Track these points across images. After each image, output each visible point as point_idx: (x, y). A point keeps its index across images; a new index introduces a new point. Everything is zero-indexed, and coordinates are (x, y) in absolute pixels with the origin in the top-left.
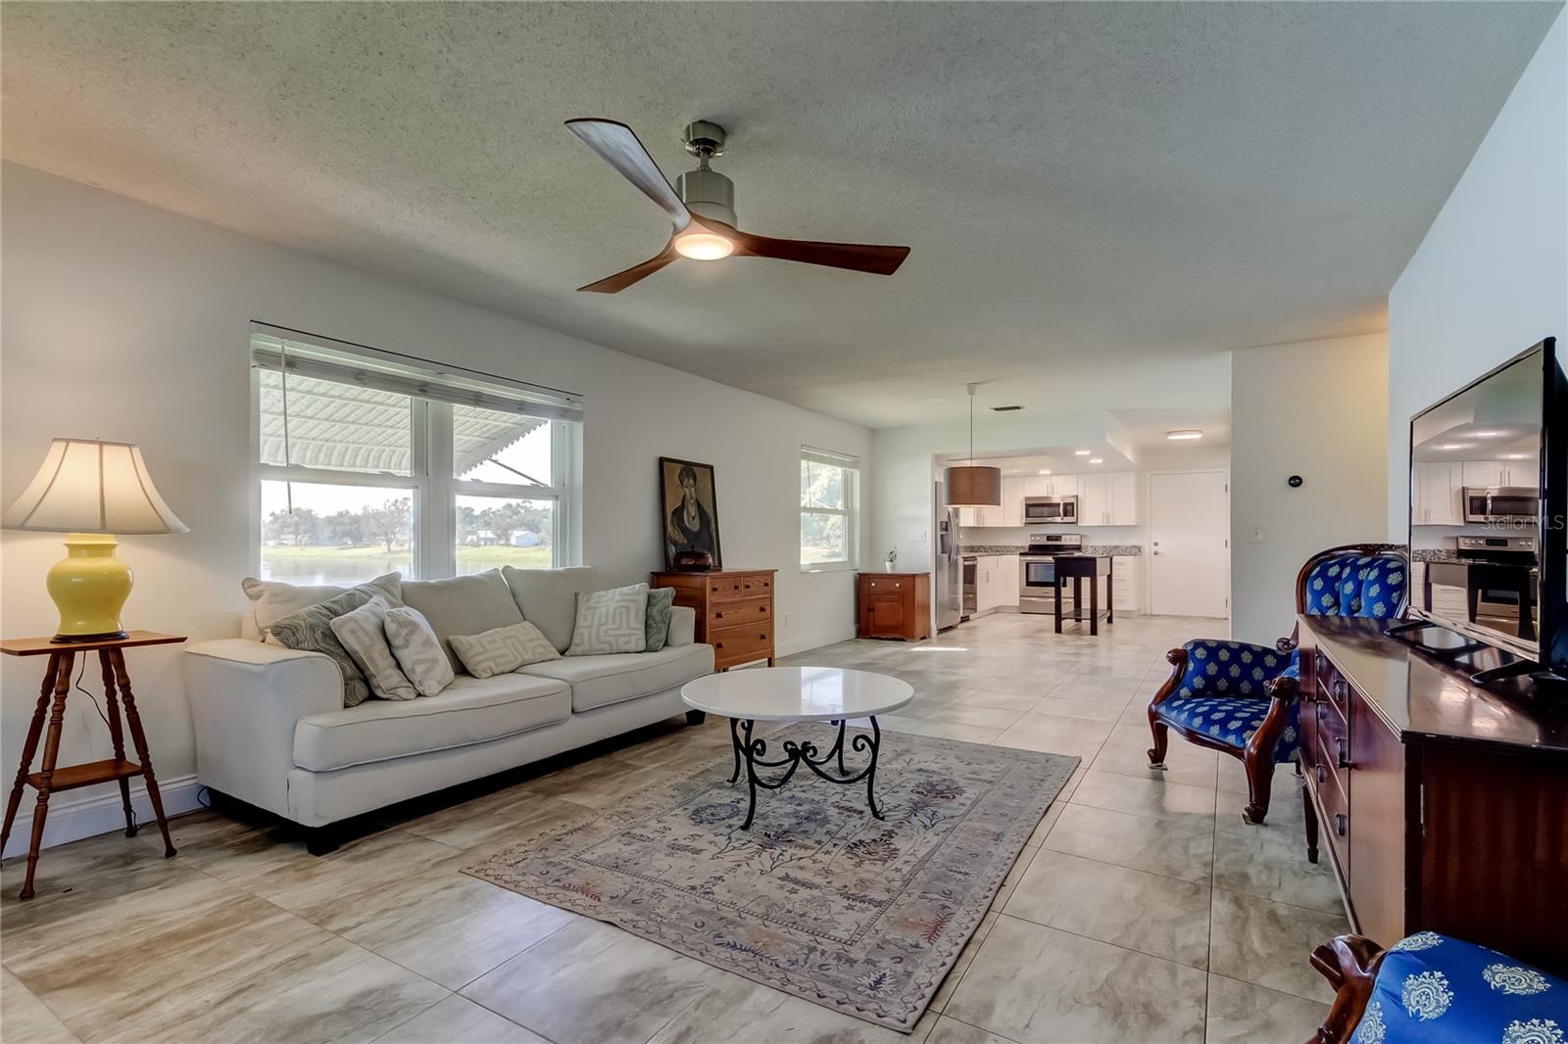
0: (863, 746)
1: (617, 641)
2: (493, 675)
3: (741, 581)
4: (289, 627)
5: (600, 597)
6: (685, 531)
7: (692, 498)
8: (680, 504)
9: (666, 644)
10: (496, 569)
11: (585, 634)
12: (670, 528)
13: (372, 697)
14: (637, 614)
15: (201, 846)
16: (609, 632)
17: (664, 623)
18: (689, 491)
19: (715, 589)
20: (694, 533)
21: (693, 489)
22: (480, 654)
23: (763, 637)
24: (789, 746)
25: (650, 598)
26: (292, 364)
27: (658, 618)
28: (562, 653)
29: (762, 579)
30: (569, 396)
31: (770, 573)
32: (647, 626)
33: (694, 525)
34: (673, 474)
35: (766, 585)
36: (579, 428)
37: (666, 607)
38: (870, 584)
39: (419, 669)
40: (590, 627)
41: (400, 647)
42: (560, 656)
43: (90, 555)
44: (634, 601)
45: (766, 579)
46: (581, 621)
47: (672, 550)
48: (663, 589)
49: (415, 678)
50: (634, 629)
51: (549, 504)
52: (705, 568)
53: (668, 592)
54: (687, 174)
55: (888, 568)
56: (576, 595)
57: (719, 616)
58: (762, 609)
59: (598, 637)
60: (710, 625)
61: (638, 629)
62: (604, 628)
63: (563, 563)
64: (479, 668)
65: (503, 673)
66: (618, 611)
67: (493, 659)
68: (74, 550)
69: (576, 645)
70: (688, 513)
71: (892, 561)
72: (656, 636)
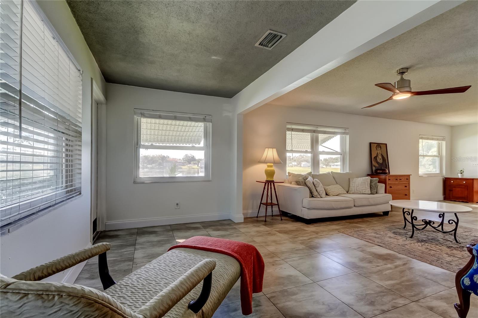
0: (452, 223)
1: (362, 191)
2: (333, 196)
3: (398, 178)
4: (298, 181)
5: (356, 180)
6: (378, 163)
7: (380, 153)
8: (376, 155)
9: (376, 193)
10: (329, 172)
11: (352, 188)
12: (373, 162)
13: (312, 197)
14: (368, 185)
15: (285, 220)
16: (360, 189)
17: (376, 187)
18: (379, 151)
19: (389, 180)
20: (381, 163)
21: (380, 151)
22: (330, 191)
23: (406, 195)
24: (424, 221)
25: (371, 180)
26: (292, 130)
27: (374, 186)
28: (347, 192)
29: (406, 177)
30: (345, 129)
31: (409, 176)
32: (371, 188)
33: (381, 161)
34: (374, 147)
35: (407, 179)
36: (348, 137)
37: (376, 183)
38: (450, 181)
39: (321, 192)
40: (354, 187)
41: (317, 187)
42: (347, 193)
43: (270, 167)
44: (366, 181)
45: (408, 177)
46: (351, 185)
47: (374, 168)
48: (375, 178)
49: (320, 194)
50: (367, 188)
51: (339, 156)
52: (385, 173)
53: (376, 179)
54: (397, 82)
55: (460, 176)
56: (349, 179)
57: (391, 187)
58: (406, 186)
59: (357, 190)
60: (388, 189)
61: (368, 188)
62: (358, 188)
63: (343, 171)
64: (330, 194)
65: (335, 195)
66: (362, 183)
67: (333, 192)
68: (268, 166)
69: (351, 191)
70: (379, 158)
71: (461, 173)
72: (373, 190)
